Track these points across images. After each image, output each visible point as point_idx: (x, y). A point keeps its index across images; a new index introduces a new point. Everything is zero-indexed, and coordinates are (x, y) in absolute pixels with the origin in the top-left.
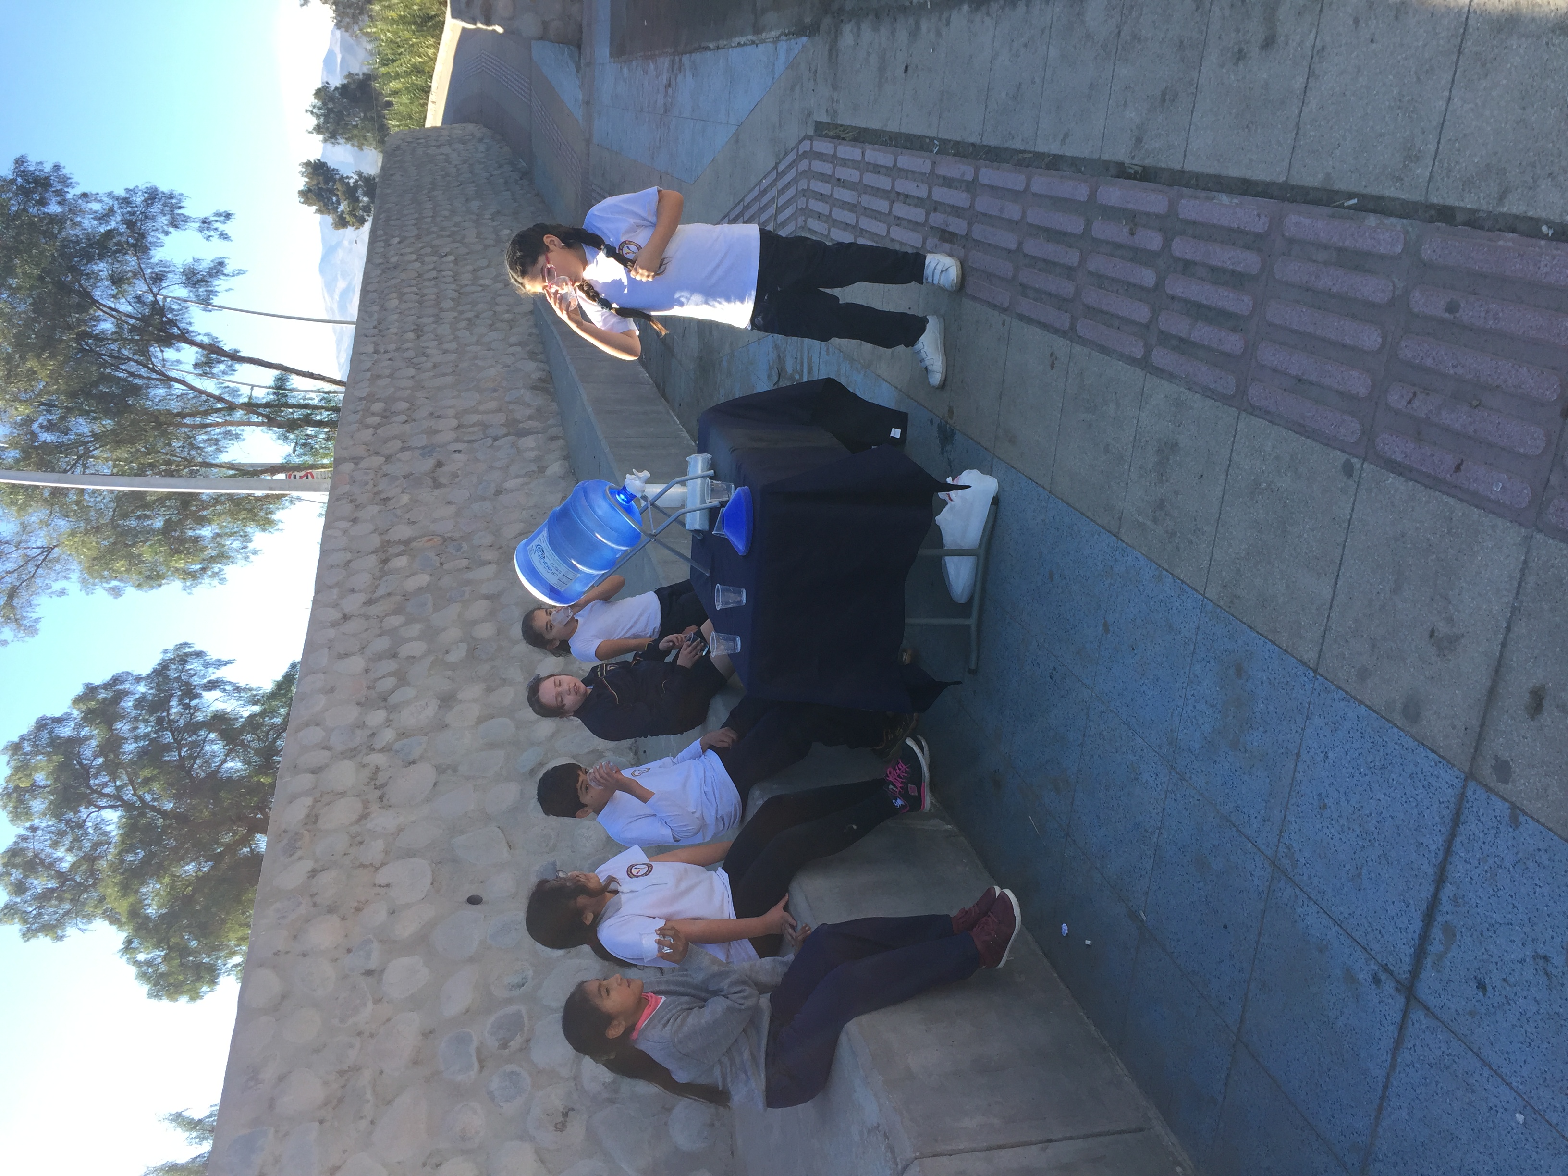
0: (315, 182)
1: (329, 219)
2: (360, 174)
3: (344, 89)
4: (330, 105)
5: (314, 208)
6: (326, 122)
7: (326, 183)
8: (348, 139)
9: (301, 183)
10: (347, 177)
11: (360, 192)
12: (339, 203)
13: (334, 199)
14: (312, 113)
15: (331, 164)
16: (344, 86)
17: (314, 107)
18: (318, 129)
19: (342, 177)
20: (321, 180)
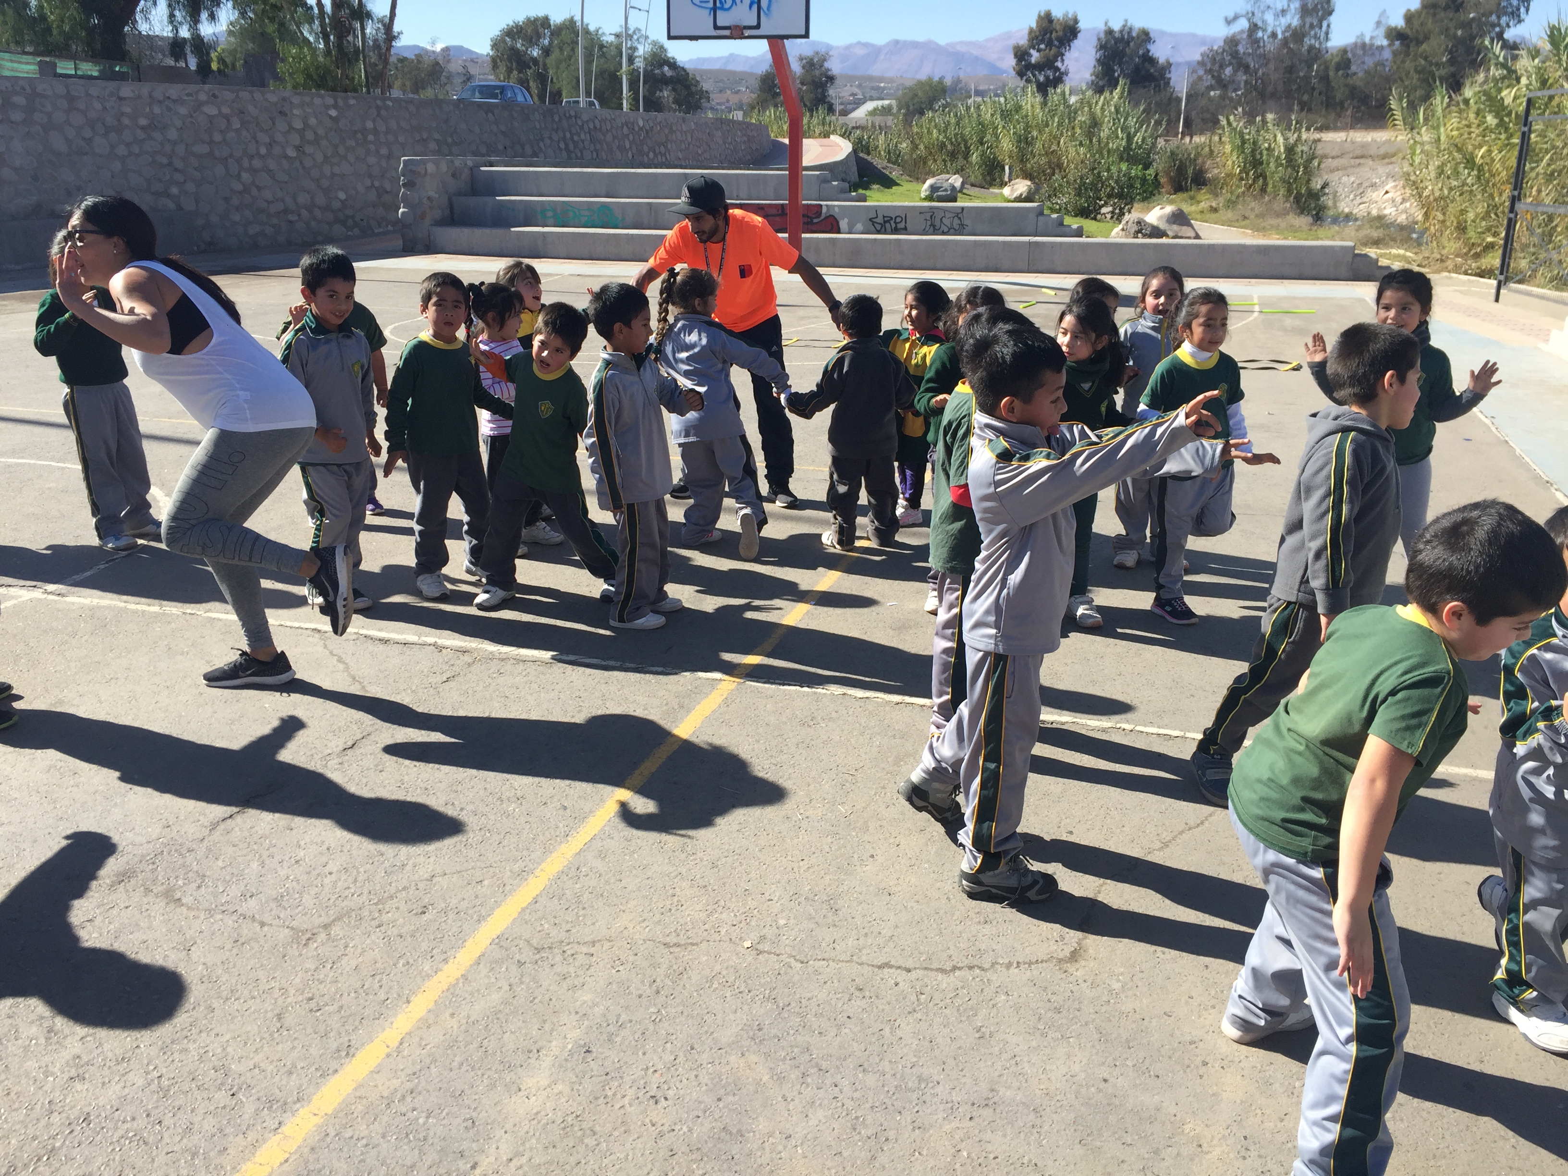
0: (1058, 28)
1: (1023, 41)
2: (1066, 73)
3: (1149, 60)
4: (1132, 44)
5: (1034, 25)
6: (1117, 41)
7: (1058, 39)
8: (1098, 61)
9: (1058, 13)
10: (1063, 61)
11: (1050, 73)
12: (1039, 51)
13: (1042, 46)
14: (1124, 26)
15: (1076, 43)
16: (1152, 61)
17: (1131, 29)
18: (1110, 32)
19: (1063, 55)
20: (1060, 33)
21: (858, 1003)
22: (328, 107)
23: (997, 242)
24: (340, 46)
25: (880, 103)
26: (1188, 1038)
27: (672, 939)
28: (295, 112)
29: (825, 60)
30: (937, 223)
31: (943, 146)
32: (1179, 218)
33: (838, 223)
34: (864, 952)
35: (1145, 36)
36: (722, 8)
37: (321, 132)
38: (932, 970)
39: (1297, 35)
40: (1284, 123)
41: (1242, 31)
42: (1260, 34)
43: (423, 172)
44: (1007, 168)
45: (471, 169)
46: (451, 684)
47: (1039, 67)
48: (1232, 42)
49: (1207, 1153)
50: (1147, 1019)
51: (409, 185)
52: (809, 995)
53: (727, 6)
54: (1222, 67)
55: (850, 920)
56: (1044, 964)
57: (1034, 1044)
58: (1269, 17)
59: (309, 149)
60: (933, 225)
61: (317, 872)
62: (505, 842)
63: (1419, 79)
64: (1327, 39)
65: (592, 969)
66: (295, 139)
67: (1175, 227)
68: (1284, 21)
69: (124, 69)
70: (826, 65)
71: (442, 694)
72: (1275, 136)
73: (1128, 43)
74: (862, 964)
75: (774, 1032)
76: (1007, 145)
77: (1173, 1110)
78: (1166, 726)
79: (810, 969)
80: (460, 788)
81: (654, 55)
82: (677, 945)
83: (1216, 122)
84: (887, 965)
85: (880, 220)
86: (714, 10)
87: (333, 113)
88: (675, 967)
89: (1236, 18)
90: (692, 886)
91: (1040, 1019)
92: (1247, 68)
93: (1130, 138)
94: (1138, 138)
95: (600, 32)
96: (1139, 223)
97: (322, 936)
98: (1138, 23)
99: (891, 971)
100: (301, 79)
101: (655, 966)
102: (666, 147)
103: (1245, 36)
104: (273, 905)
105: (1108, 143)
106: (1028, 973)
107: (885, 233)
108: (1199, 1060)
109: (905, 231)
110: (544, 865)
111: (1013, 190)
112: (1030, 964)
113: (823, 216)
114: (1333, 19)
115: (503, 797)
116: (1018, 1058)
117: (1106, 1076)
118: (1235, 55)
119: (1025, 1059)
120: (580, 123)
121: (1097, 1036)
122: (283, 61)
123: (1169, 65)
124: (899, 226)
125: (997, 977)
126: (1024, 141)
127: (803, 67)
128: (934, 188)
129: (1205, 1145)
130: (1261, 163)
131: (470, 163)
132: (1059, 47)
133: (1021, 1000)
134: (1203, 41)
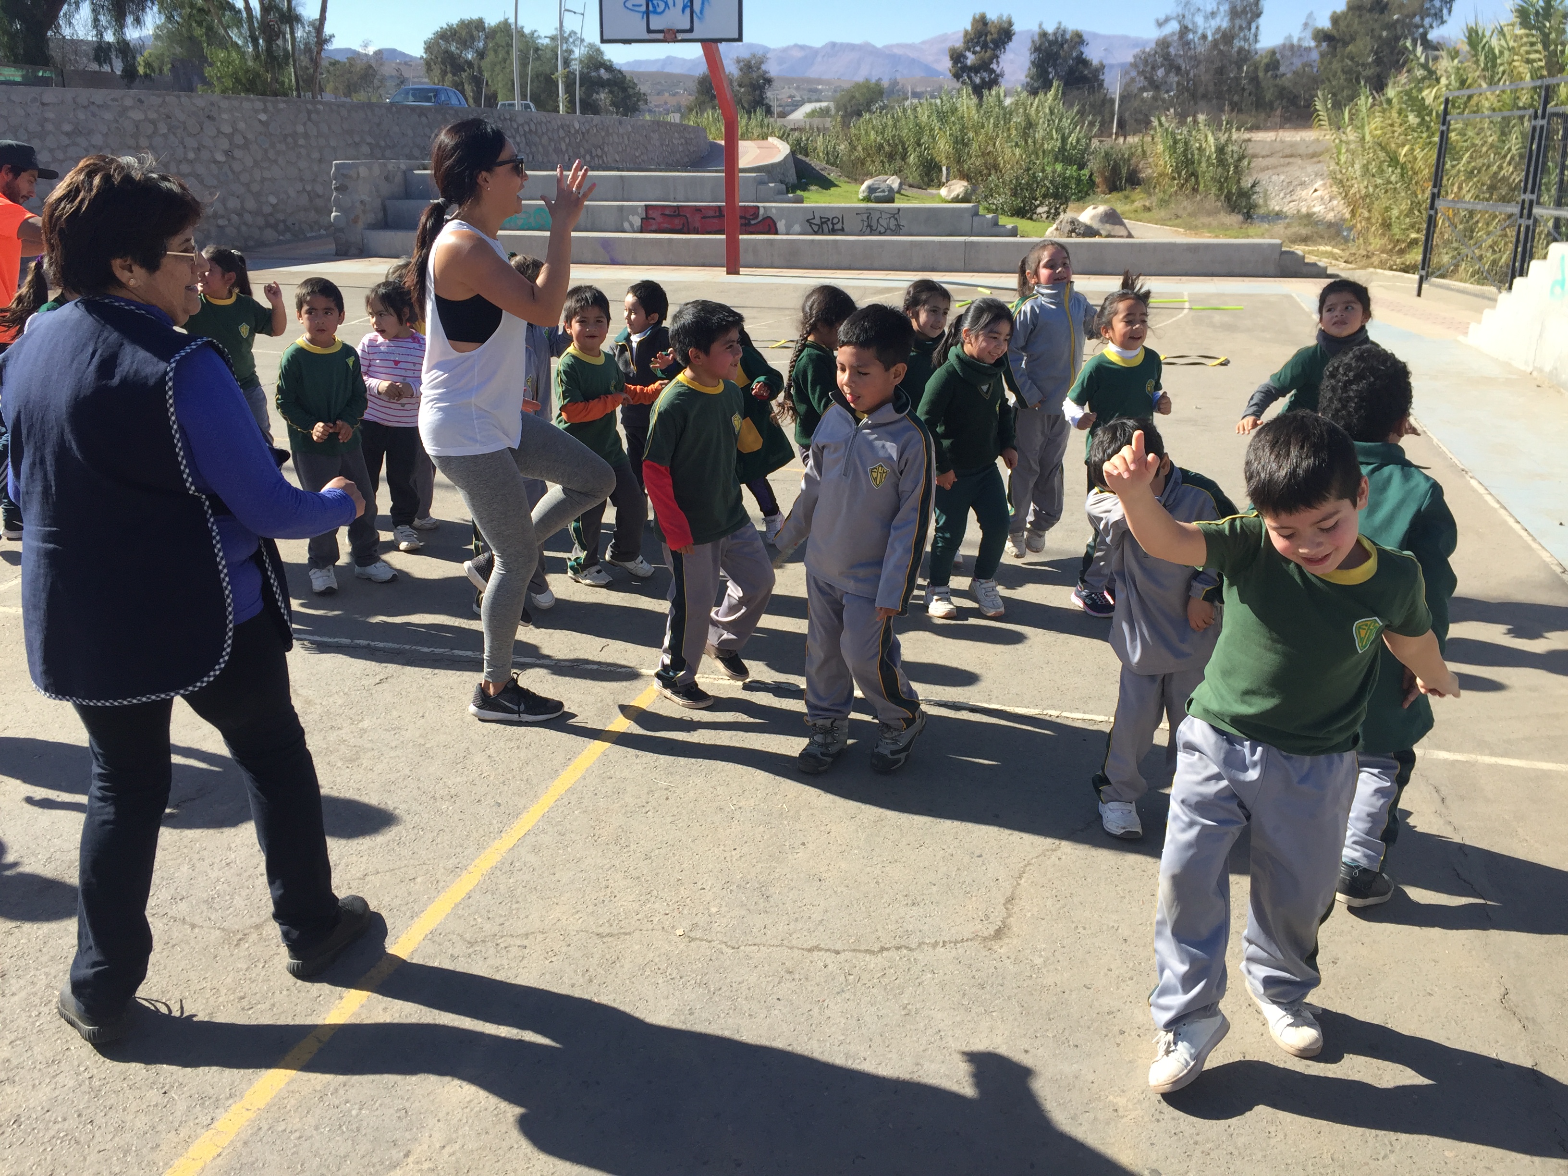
0: (993, 30)
1: (959, 44)
2: (1002, 75)
3: (1082, 62)
4: (1066, 46)
5: (969, 28)
6: (1051, 43)
7: (993, 41)
8: (1033, 63)
9: (992, 16)
10: (998, 63)
11: (985, 75)
12: (974, 53)
13: (978, 49)
14: (1058, 29)
15: (1011, 46)
16: (1085, 63)
17: (1064, 31)
18: (1044, 35)
19: (998, 57)
20: (995, 36)
21: (788, 985)
22: (257, 112)
23: (933, 242)
24: (269, 50)
25: (818, 105)
26: (1107, 1009)
27: (605, 930)
28: (225, 116)
29: (762, 62)
30: (874, 223)
31: (880, 147)
32: (1112, 218)
33: (775, 224)
34: (794, 936)
35: (1079, 39)
36: (655, 12)
37: (250, 136)
38: (860, 951)
39: (1227, 37)
40: (1215, 124)
41: (1173, 34)
42: (1191, 36)
43: (355, 176)
44: (944, 169)
45: (404, 172)
46: (385, 686)
47: (976, 69)
48: (1163, 44)
49: (1122, 1117)
50: (1067, 992)
51: (340, 189)
52: (740, 979)
53: (659, 10)
54: (1154, 68)
55: (781, 905)
56: (969, 943)
57: (958, 1019)
58: (1200, 20)
59: (238, 153)
60: (869, 226)
61: (248, 873)
62: (439, 840)
63: (1346, 80)
64: (1256, 41)
65: (525, 961)
66: (225, 144)
67: (1108, 227)
68: (1214, 23)
69: (47, 74)
70: (764, 67)
71: (375, 695)
72: (1206, 136)
73: (1062, 45)
74: (791, 948)
75: (704, 1015)
76: (943, 146)
77: (1091, 1077)
78: (1091, 712)
79: (741, 954)
80: (393, 788)
81: (590, 58)
82: (610, 935)
83: (1148, 123)
84: (817, 948)
85: (817, 221)
86: (647, 13)
87: (263, 117)
88: (608, 956)
89: (1167, 20)
90: (625, 878)
91: (964, 994)
92: (1178, 69)
93: (1064, 140)
94: (1072, 139)
95: (536, 35)
96: (1072, 222)
97: (254, 936)
98: (1072, 25)
99: (821, 954)
100: (229, 83)
101: (588, 956)
102: (602, 150)
103: (1176, 38)
104: (204, 907)
105: (1043, 144)
106: (954, 952)
107: (823, 234)
108: (1116, 1029)
109: (842, 231)
110: (477, 861)
111: (950, 191)
112: (956, 942)
113: (760, 218)
114: (1262, 21)
115: (437, 795)
116: (942, 1033)
117: (1027, 1047)
118: (1167, 57)
119: (950, 1033)
120: (515, 126)
121: (1018, 1010)
122: (211, 65)
123: (1103, 67)
124: (837, 227)
125: (923, 957)
126: (961, 143)
127: (741, 70)
128: (871, 190)
129: (1121, 1110)
130: (1193, 163)
131: (403, 167)
132: (994, 50)
133: (946, 978)
134: (1135, 43)
